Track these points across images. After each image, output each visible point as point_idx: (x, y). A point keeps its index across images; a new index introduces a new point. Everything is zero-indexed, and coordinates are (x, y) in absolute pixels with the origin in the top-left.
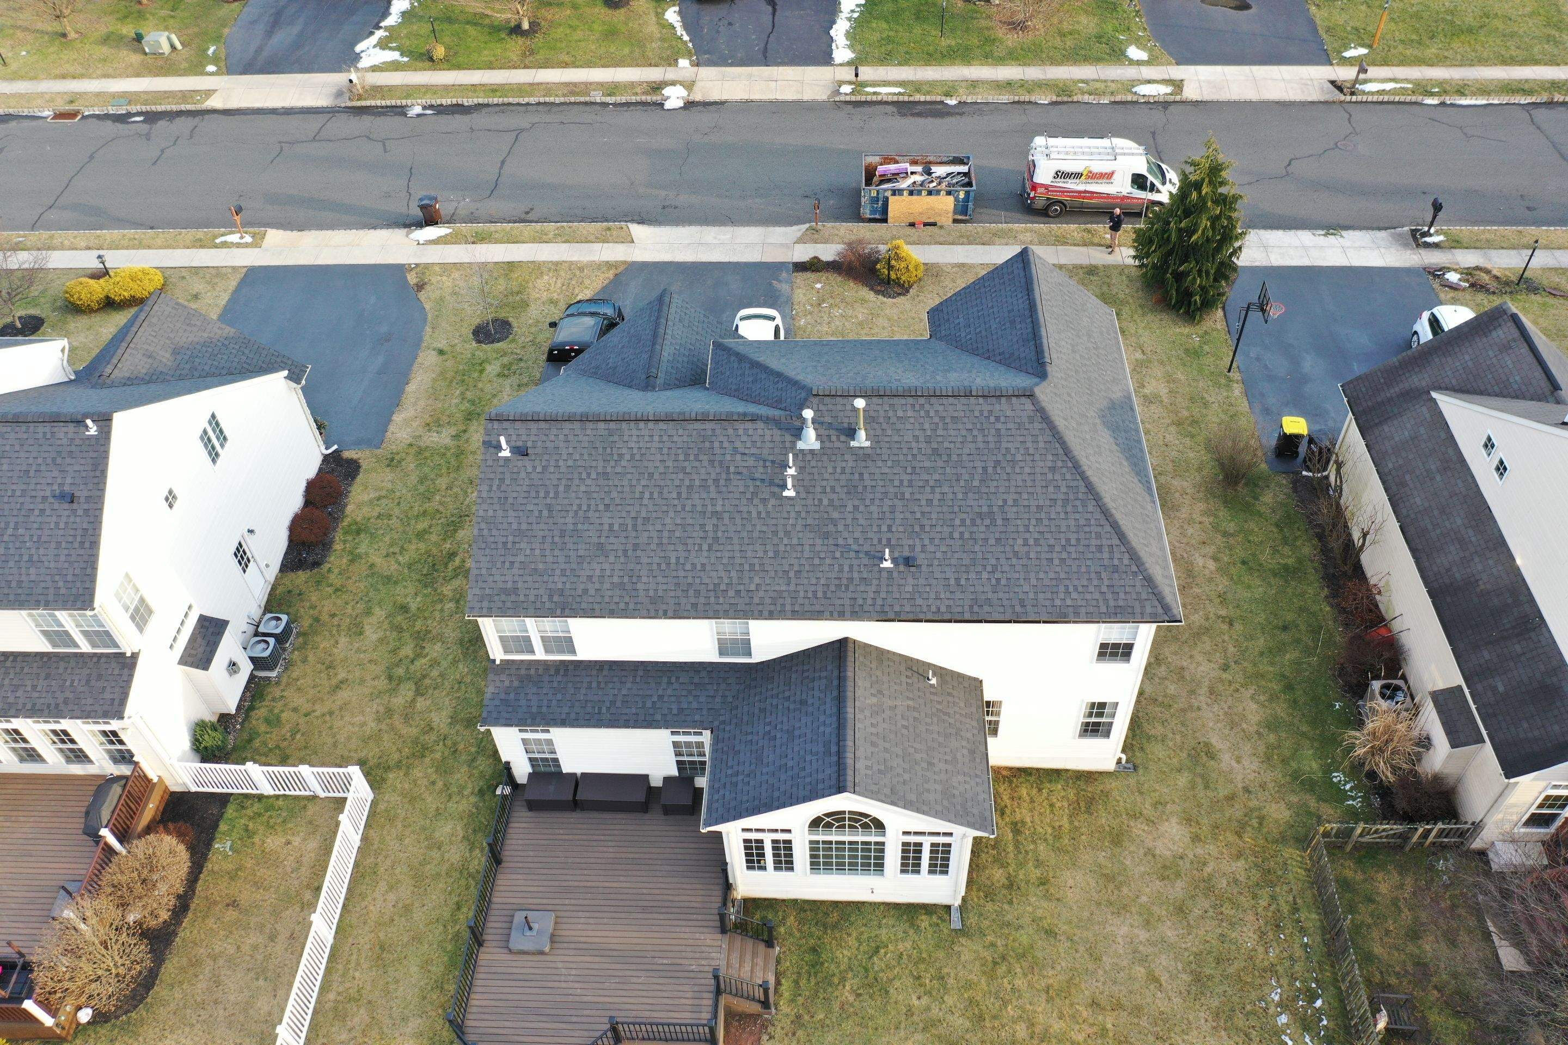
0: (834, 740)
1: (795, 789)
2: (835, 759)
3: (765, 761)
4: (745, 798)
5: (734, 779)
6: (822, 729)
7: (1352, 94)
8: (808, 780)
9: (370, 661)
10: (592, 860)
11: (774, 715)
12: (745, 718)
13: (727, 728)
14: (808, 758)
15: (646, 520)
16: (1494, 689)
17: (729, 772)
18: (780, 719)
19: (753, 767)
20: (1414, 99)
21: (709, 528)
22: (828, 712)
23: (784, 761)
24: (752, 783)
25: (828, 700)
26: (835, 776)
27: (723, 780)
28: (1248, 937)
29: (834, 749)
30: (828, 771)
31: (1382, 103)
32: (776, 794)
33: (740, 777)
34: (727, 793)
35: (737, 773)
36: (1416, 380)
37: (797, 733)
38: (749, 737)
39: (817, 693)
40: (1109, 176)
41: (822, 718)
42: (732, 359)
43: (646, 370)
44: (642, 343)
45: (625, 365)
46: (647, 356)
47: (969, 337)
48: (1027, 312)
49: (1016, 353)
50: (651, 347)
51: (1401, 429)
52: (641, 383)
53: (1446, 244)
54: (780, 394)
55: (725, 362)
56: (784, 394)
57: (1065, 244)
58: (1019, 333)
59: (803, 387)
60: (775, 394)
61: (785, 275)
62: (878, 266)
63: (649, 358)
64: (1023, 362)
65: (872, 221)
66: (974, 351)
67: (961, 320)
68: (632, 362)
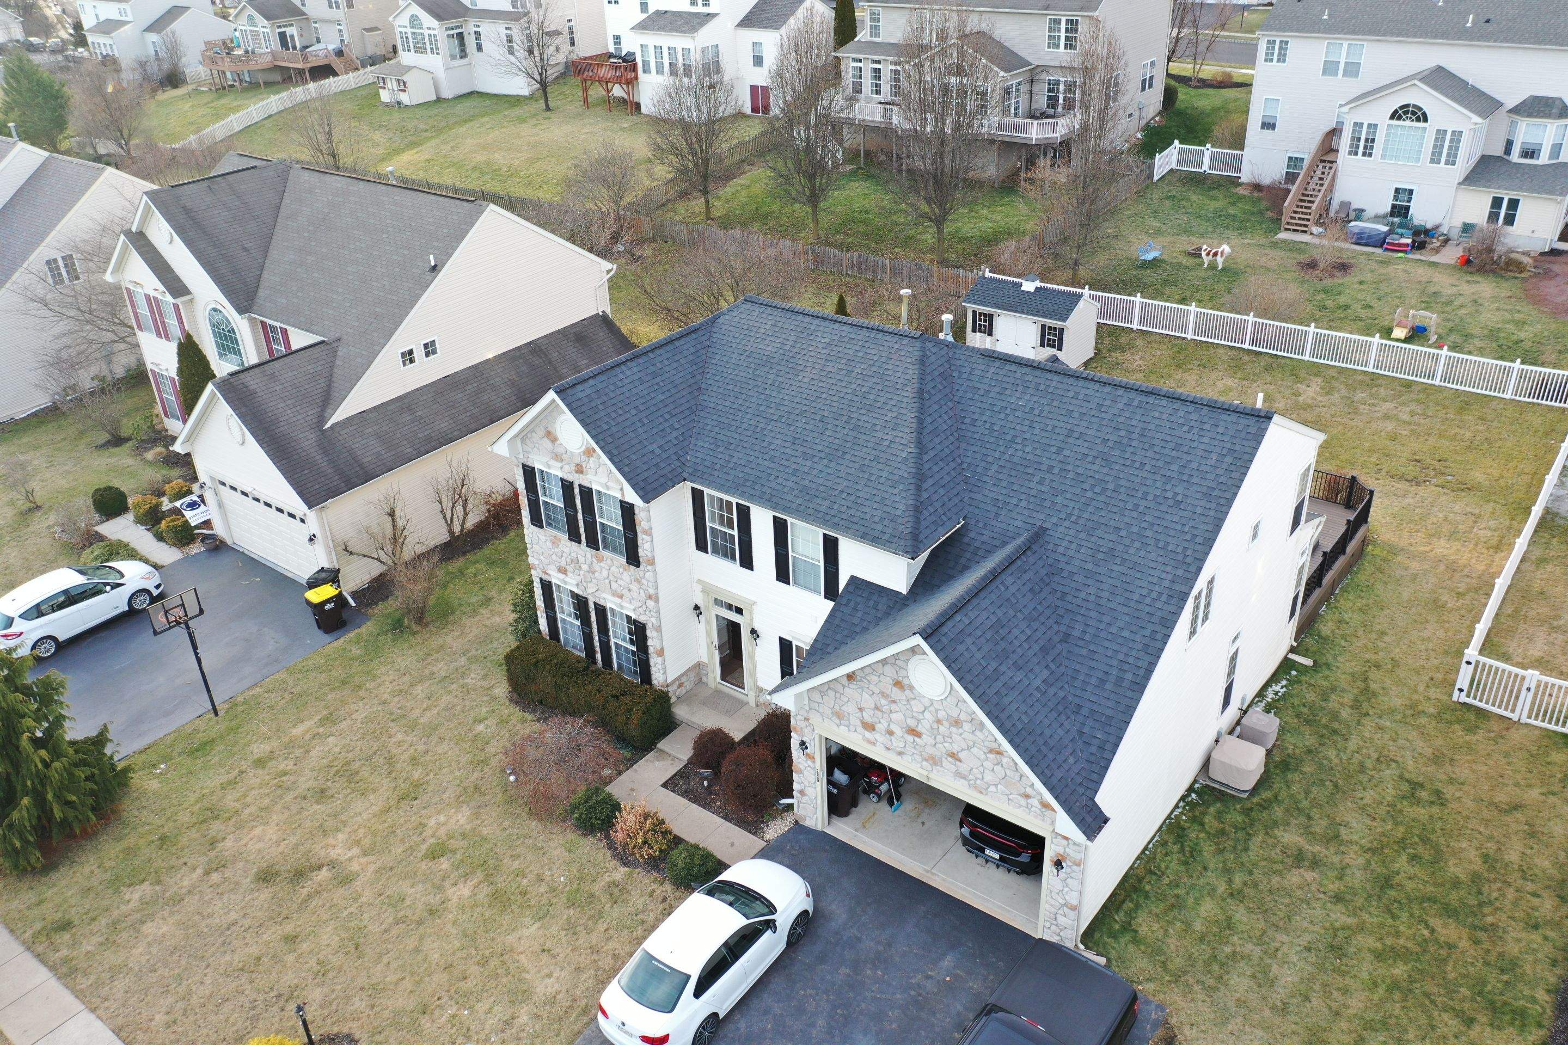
36: (307, 441)
42: (925, 495)
43: (1023, 558)
44: (999, 613)
45: (1035, 625)
46: (1009, 581)
47: (677, 426)
48: (641, 360)
49: (691, 357)
50: (998, 581)
51: (369, 448)
52: (1038, 556)
54: (938, 380)
55: (931, 509)
56: (937, 373)
58: (666, 362)
59: (923, 349)
60: (940, 387)
63: (1010, 571)
64: (699, 347)
66: (692, 411)
67: (655, 446)
68: (1025, 612)
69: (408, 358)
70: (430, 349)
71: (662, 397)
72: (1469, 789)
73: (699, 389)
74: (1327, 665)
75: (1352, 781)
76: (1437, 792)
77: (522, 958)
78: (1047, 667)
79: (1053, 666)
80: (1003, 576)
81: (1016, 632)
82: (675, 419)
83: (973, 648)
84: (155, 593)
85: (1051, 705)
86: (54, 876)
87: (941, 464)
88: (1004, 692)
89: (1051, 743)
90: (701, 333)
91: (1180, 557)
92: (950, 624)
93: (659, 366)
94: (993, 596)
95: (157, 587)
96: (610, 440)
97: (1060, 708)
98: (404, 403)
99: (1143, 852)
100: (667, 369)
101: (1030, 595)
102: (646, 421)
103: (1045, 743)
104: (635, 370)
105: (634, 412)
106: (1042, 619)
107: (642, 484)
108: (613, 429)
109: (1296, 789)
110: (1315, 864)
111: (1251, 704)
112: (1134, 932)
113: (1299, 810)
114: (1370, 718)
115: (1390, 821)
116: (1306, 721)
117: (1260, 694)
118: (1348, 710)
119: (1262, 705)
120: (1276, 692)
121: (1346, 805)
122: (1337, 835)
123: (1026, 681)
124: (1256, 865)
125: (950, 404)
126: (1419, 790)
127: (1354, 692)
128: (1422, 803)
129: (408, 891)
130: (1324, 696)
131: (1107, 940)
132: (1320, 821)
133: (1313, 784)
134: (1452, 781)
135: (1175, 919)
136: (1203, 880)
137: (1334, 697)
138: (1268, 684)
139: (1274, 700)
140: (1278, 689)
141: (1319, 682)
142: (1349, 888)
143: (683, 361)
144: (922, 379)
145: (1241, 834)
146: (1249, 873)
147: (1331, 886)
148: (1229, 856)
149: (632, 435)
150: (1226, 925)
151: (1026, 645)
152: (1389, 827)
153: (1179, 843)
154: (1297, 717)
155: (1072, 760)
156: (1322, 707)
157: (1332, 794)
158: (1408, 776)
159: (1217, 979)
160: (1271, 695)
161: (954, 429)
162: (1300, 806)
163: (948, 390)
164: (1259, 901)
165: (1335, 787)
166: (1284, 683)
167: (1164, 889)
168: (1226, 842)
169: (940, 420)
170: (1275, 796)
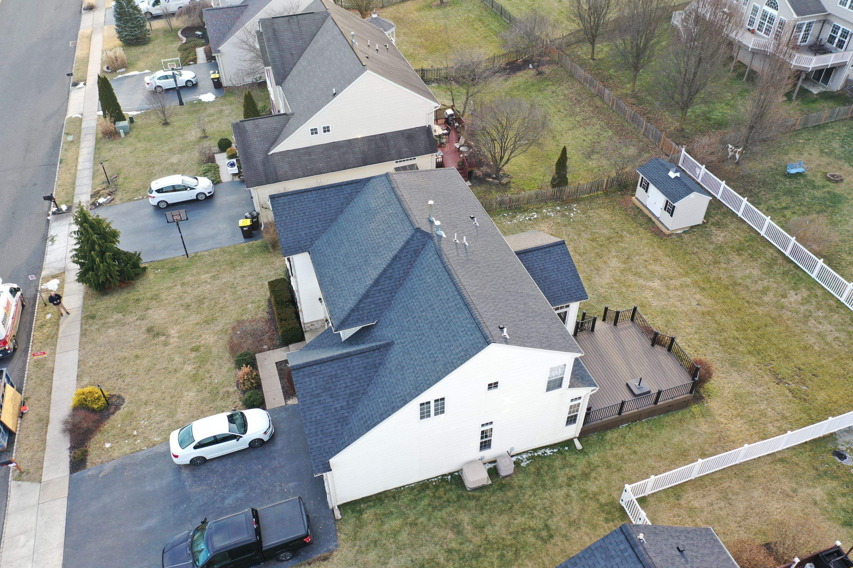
0: (544, 250)
2: (551, 248)
3: (556, 278)
4: (573, 283)
5: (566, 290)
6: (539, 257)
8: (561, 257)
14: (552, 260)
15: (504, 288)
17: (563, 294)
19: (559, 283)
22: (531, 256)
23: (555, 270)
24: (566, 281)
25: (526, 257)
26: (558, 247)
27: (567, 296)
29: (547, 249)
30: (557, 250)
32: (569, 269)
33: (565, 288)
34: (572, 292)
35: (563, 290)
37: (542, 267)
40: (8, 304)
41: (535, 258)
42: (362, 305)
43: (372, 352)
44: (339, 372)
45: (354, 382)
46: (357, 359)
47: (320, 226)
48: (320, 191)
49: (347, 195)
50: (350, 358)
51: (283, 167)
52: (381, 353)
53: (70, 205)
54: (410, 253)
55: (361, 312)
56: (413, 249)
57: (56, 334)
58: (332, 195)
59: (413, 235)
60: (409, 256)
61: (89, 473)
62: (96, 406)
63: (359, 355)
64: (354, 191)
65: (11, 442)
66: (332, 221)
67: (303, 233)
68: (354, 375)
69: (314, 131)
70: (326, 130)
71: (320, 211)
72: (567, 544)
73: (341, 211)
74: (586, 453)
75: (521, 510)
76: (551, 536)
77: (182, 402)
78: (348, 401)
79: (351, 402)
80: (354, 357)
81: (342, 382)
82: (320, 223)
83: (313, 381)
84: (208, 195)
85: (337, 417)
86: (105, 297)
87: (382, 293)
88: (316, 403)
89: (325, 432)
90: (359, 184)
91: (417, 385)
92: (308, 368)
93: (328, 196)
94: (341, 364)
95: (209, 193)
96: (283, 225)
97: (341, 420)
98: (308, 151)
99: (401, 487)
100: (331, 198)
101: (362, 369)
102: (305, 220)
103: (322, 431)
104: (314, 195)
105: (302, 215)
106: (361, 381)
107: (287, 248)
108: (288, 221)
109: (493, 499)
110: (459, 533)
111: (524, 452)
112: (362, 514)
113: (482, 508)
114: (570, 488)
115: (514, 535)
116: (538, 473)
117: (535, 450)
118: (565, 479)
119: (530, 455)
120: (545, 453)
121: (505, 518)
122: (483, 527)
123: (331, 403)
124: (436, 518)
125: (409, 266)
126: (545, 531)
127: (580, 472)
128: (539, 537)
129: (177, 359)
130: (564, 466)
131: (349, 511)
132: (484, 518)
133: (503, 501)
134: (565, 536)
135: (381, 519)
136: (409, 512)
137: (567, 470)
138: (545, 447)
139: (539, 456)
140: (548, 452)
141: (571, 459)
142: (459, 550)
143: (341, 196)
144: (401, 250)
145: (446, 503)
146: (429, 520)
147: (454, 545)
148: (430, 509)
149: (295, 225)
150: (396, 533)
151: (343, 389)
152: (510, 538)
153: (419, 492)
154: (538, 469)
155: (330, 442)
156: (555, 471)
157: (505, 510)
158: (549, 522)
159: (367, 550)
160: (540, 453)
161: (402, 279)
162: (484, 507)
163: (413, 259)
164: (419, 533)
165: (511, 508)
166: (555, 450)
167: (391, 506)
168: (437, 503)
169: (397, 273)
170: (480, 497)
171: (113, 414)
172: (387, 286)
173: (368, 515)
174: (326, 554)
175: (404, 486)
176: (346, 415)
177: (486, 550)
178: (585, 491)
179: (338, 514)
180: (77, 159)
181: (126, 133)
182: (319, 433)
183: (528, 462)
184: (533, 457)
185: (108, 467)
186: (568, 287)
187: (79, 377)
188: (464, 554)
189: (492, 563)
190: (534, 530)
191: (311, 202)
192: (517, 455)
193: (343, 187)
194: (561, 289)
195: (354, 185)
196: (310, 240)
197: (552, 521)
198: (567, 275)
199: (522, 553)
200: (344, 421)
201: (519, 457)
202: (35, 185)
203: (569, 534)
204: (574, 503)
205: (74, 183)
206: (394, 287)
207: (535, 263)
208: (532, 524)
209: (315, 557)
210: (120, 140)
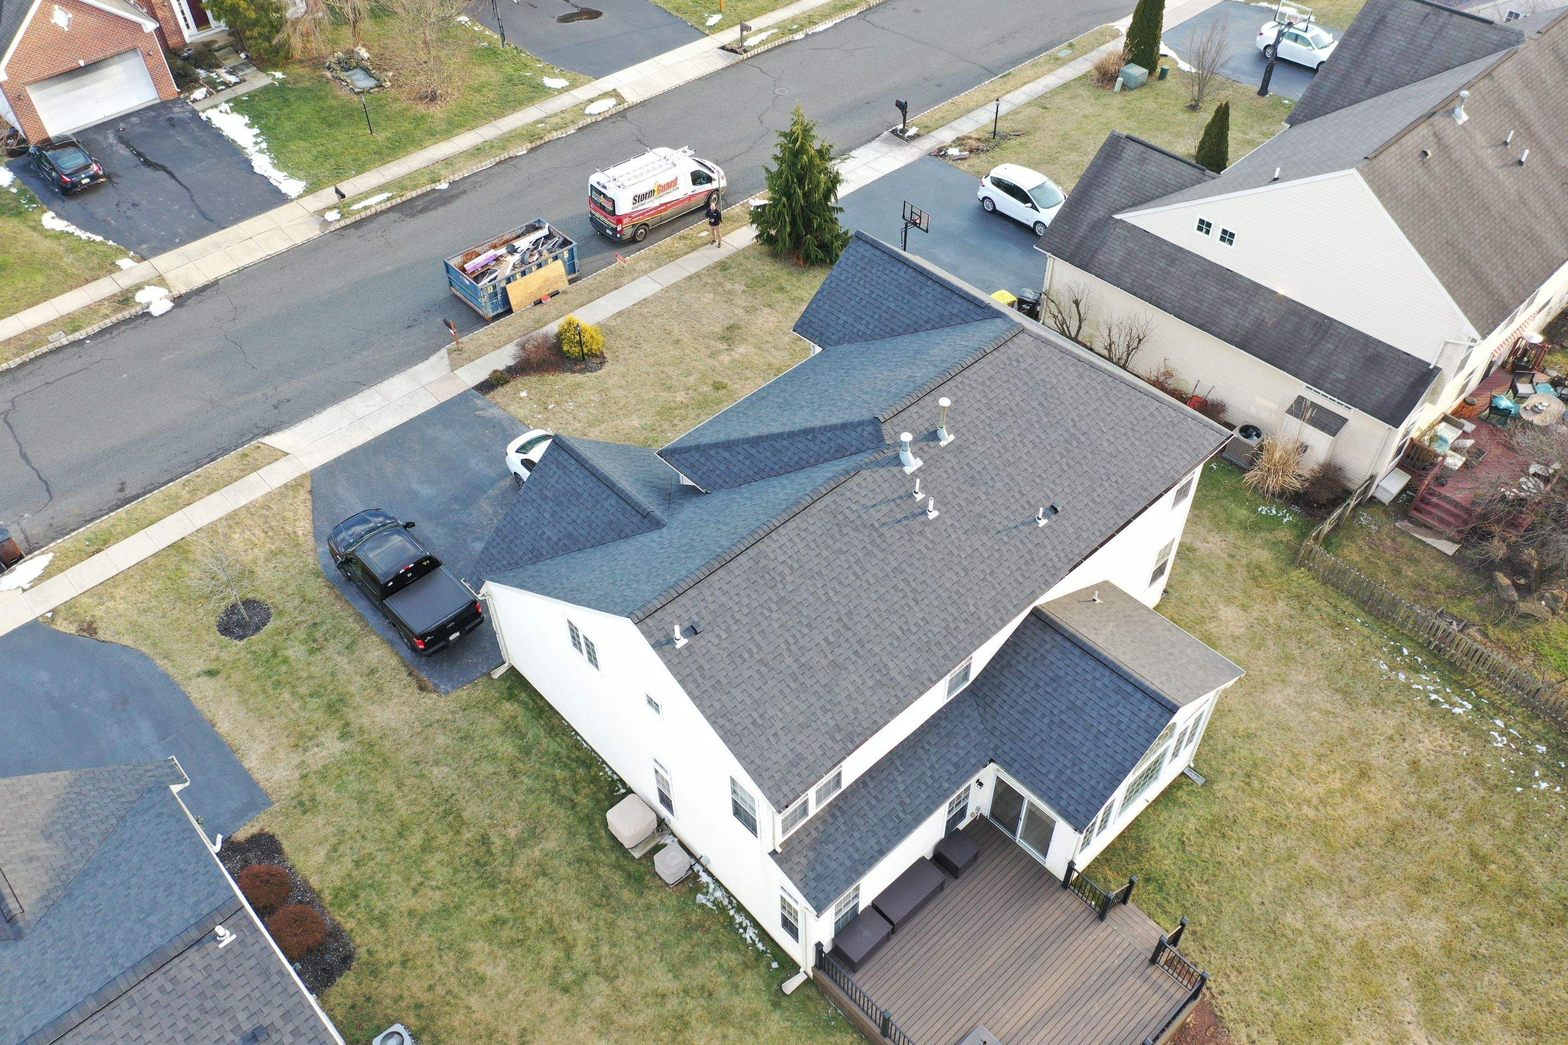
0: (1121, 683)
1: (1130, 741)
2: (1139, 695)
3: (1076, 743)
4: (1093, 782)
5: (1064, 778)
6: (1099, 684)
7: (745, 51)
8: (1134, 726)
9: (526, 994)
10: (951, 961)
11: (1040, 708)
12: (1015, 730)
13: (1006, 749)
14: (1114, 712)
15: (849, 614)
16: (1338, 380)
17: (1051, 776)
18: (1049, 706)
19: (1070, 756)
20: (784, 40)
21: (901, 585)
22: (1088, 669)
23: (1094, 731)
24: (1085, 767)
25: (1077, 660)
26: (1155, 705)
27: (1054, 787)
28: (1332, 644)
29: (1129, 689)
30: (1144, 708)
31: (769, 51)
32: (1118, 758)
33: (1068, 772)
34: (1071, 792)
35: (1061, 772)
36: (1095, 213)
37: (1078, 703)
38: (1038, 739)
39: (1060, 664)
40: (673, 184)
41: (1089, 677)
42: (713, 452)
43: (633, 512)
44: (585, 495)
45: (585, 526)
46: (613, 501)
47: (871, 326)
48: (920, 278)
49: (946, 313)
50: (609, 492)
51: (1113, 252)
52: (640, 525)
53: (922, 132)
54: (832, 444)
55: (702, 460)
56: (840, 441)
57: (678, 257)
58: (930, 296)
59: (861, 423)
60: (826, 448)
61: (479, 402)
62: (565, 348)
63: (621, 501)
64: (962, 315)
65: (497, 317)
66: (893, 334)
67: (844, 318)
68: (593, 517)
69: (1204, 226)
70: (1228, 237)
71: (892, 306)
72: (560, 1020)
73: (916, 331)
74: (776, 1005)
75: (601, 923)
76: (566, 990)
78: (559, 540)
79: (561, 544)
81: (576, 510)
82: (877, 323)
83: (556, 477)
85: (535, 544)
87: (747, 462)
88: (535, 505)
89: (512, 545)
90: (979, 311)
92: (567, 456)
93: (923, 292)
97: (535, 552)
98: (1176, 255)
99: (574, 731)
100: (923, 299)
101: (607, 520)
102: (863, 303)
103: (511, 541)
104: (907, 277)
105: (867, 291)
106: (592, 533)
107: (807, 321)
108: (843, 284)
109: (604, 871)
110: (522, 842)
111: (726, 890)
112: (508, 700)
113: (580, 860)
114: (681, 994)
115: (547, 928)
116: (689, 929)
117: (740, 908)
118: (699, 981)
119: (726, 902)
120: (745, 929)
121: (575, 903)
122: (545, 874)
123: (546, 522)
124: (536, 800)
125: (812, 461)
126: (574, 977)
127: (725, 1003)
128: (557, 971)
129: (691, 379)
130: (730, 972)
131: (509, 683)
132: (565, 870)
133: (606, 888)
134: (574, 1012)
135: (511, 729)
136: (534, 758)
137: (723, 978)
138: (756, 924)
139: (732, 917)
140: (750, 934)
141: (750, 980)
142: (492, 854)
143: (938, 308)
144: (824, 429)
145: (569, 804)
146: (531, 791)
147: (498, 842)
148: (549, 785)
149: (845, 299)
150: (493, 757)
151: (569, 520)
152: (540, 922)
153: (577, 760)
154: (702, 926)
155: (505, 562)
156: (711, 958)
157: (590, 898)
158: (594, 979)
159: (451, 730)
160: (738, 919)
161: (788, 469)
162: (584, 864)
163: (827, 456)
164: (503, 786)
165: (597, 905)
166: (760, 946)
167: (535, 732)
168: (565, 790)
169: (790, 453)
170: (603, 850)
171: (573, 372)
172: (762, 458)
173: (509, 708)
174: (431, 686)
175: (577, 734)
176: (544, 552)
177: (505, 893)
178: (686, 1025)
179: (498, 673)
180: (1025, 83)
181: (1124, 87)
182: (507, 540)
183: (709, 905)
184: (722, 909)
185: (494, 412)
186: (1076, 778)
187: (620, 314)
188: (485, 864)
189: (484, 911)
190: (569, 958)
191: (895, 283)
192: (717, 881)
193: (955, 297)
194: (1060, 766)
195: (972, 307)
196: (841, 335)
197: (598, 984)
198: (1100, 761)
199: (518, 951)
200: (536, 556)
201: (712, 886)
202: (939, 86)
203: (580, 1019)
204: (650, 1012)
205: (969, 111)
206: (767, 469)
207: (1078, 685)
208: (579, 949)
209: (423, 676)
210: (1109, 92)
